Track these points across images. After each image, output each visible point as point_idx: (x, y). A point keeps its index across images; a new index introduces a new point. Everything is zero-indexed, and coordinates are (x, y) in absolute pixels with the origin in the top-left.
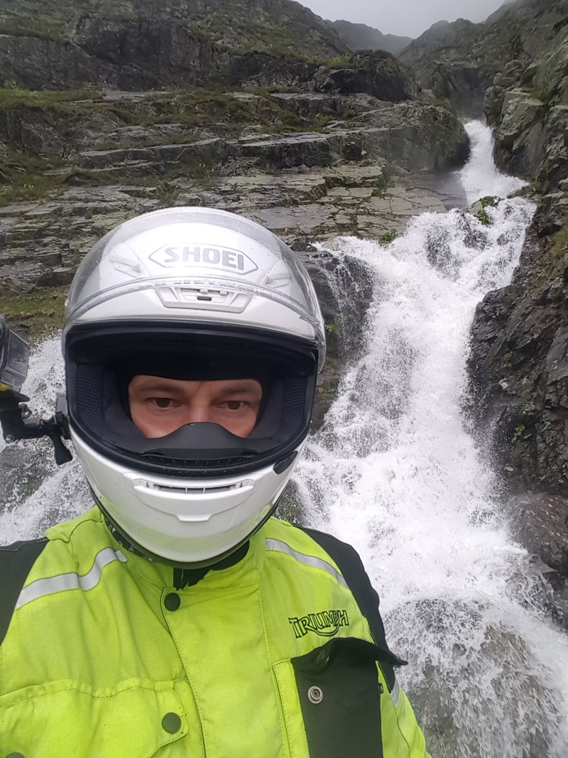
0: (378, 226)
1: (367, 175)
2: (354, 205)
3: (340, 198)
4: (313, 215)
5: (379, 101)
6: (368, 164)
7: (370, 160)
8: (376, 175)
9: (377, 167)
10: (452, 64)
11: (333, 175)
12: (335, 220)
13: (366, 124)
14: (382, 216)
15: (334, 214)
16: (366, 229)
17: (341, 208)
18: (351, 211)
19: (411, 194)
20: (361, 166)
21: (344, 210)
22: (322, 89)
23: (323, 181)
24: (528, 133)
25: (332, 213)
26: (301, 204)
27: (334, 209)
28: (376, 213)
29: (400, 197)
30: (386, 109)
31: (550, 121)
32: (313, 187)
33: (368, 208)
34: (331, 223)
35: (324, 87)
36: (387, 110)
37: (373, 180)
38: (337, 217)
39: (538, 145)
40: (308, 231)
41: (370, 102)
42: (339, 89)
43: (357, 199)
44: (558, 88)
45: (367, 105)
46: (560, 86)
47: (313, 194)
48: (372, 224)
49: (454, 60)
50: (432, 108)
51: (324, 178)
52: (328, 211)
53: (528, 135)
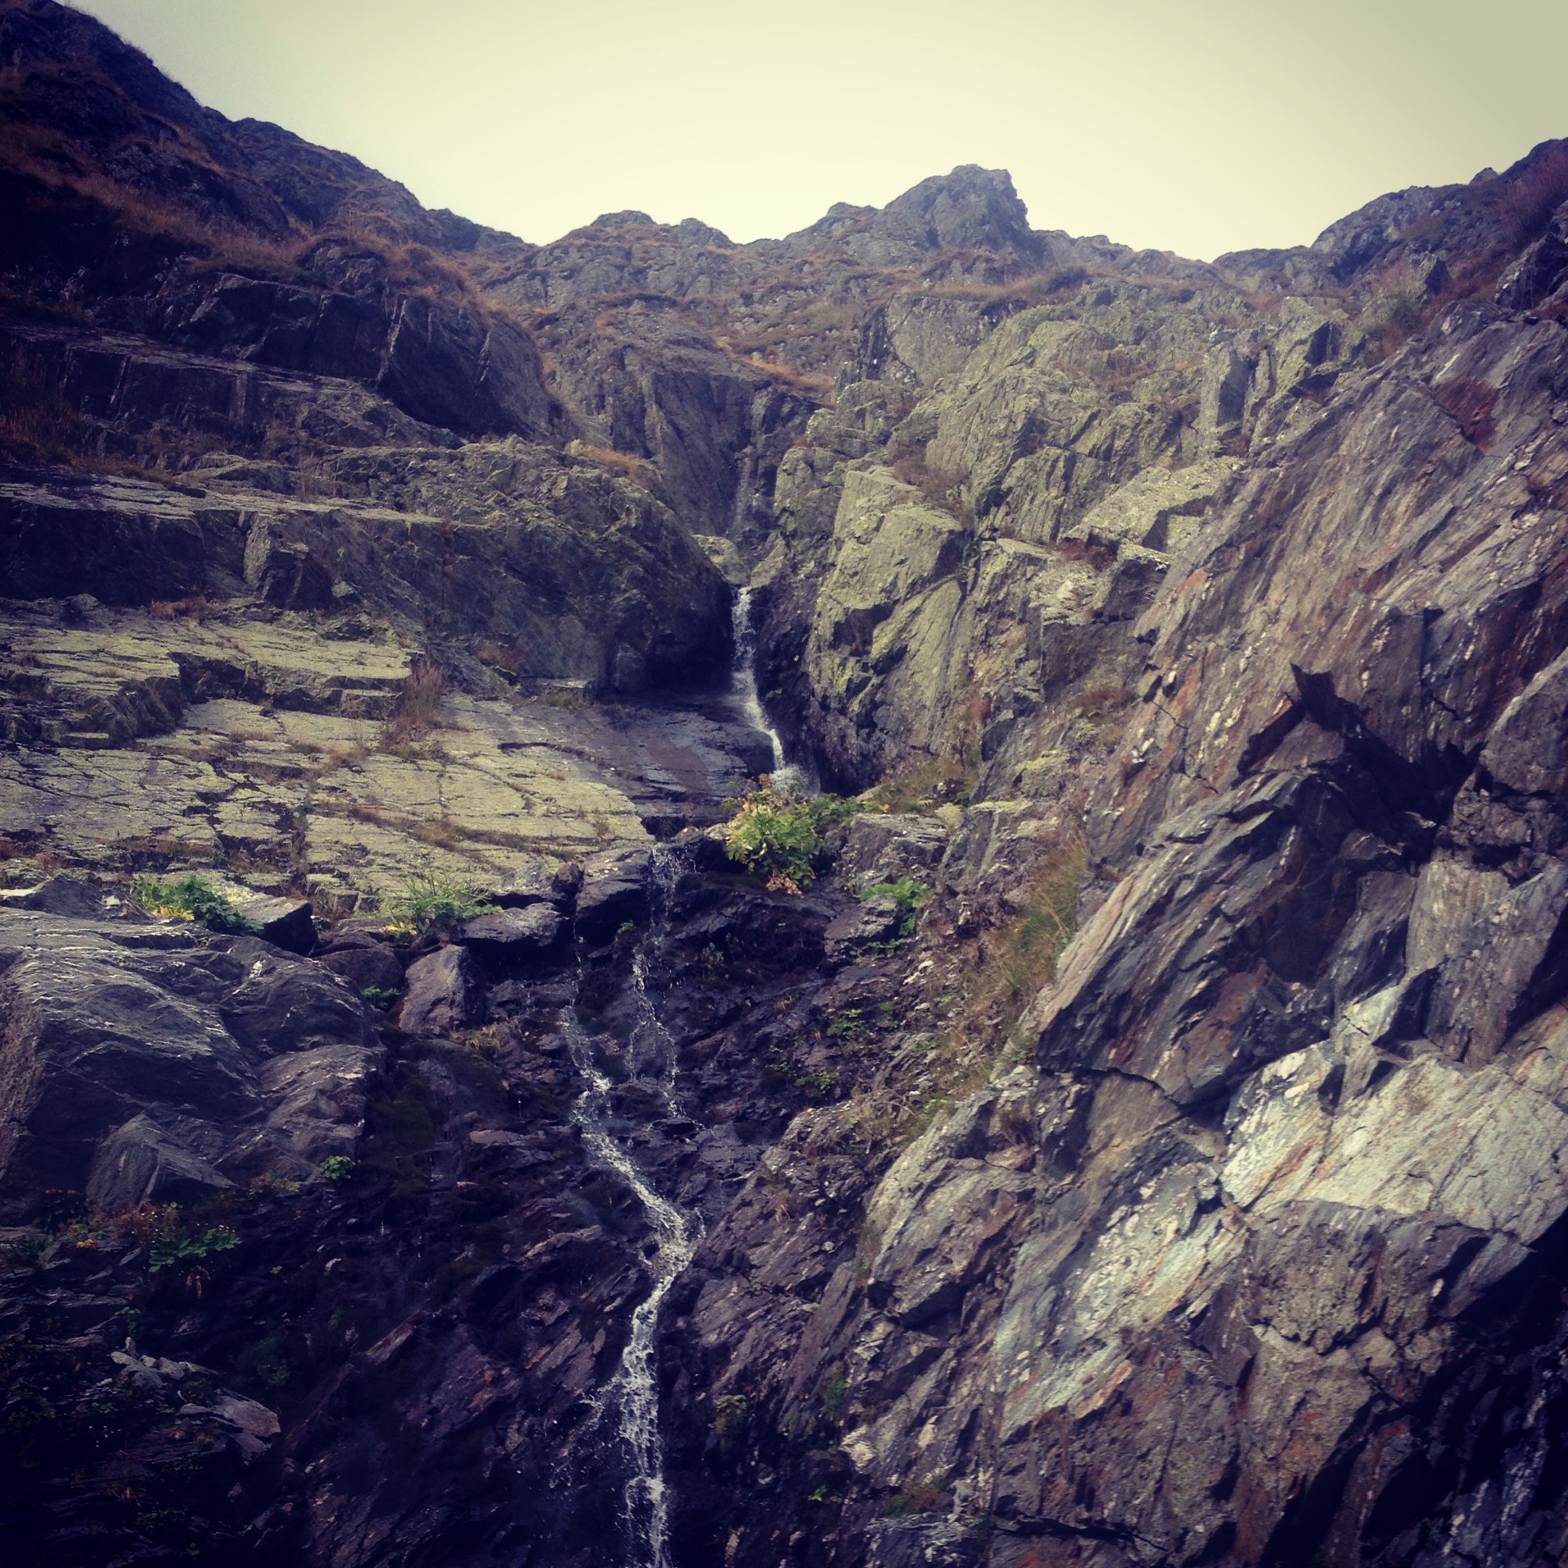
0: (390, 862)
1: (352, 671)
2: (297, 773)
3: (237, 741)
4: (124, 793)
5: (406, 418)
6: (355, 633)
7: (364, 618)
8: (390, 674)
9: (392, 648)
10: (669, 354)
11: (214, 653)
12: (213, 821)
13: (354, 489)
14: (410, 828)
15: (211, 798)
16: (343, 869)
17: (240, 777)
18: (282, 794)
19: (519, 763)
20: (329, 636)
21: (253, 787)
22: (183, 331)
23: (171, 669)
24: (916, 612)
25: (203, 796)
26: (68, 744)
27: (211, 781)
28: (383, 814)
29: (476, 768)
30: (433, 450)
31: (985, 582)
32: (127, 686)
33: (355, 792)
34: (199, 833)
35: (195, 328)
36: (435, 457)
37: (376, 693)
38: (226, 810)
39: (949, 653)
40: (99, 852)
41: (373, 416)
42: (251, 348)
43: (311, 750)
44: (1004, 487)
45: (364, 425)
46: (1009, 482)
47: (123, 710)
48: (364, 851)
49: (678, 343)
50: (598, 479)
51: (175, 657)
52: (188, 784)
53: (920, 618)
